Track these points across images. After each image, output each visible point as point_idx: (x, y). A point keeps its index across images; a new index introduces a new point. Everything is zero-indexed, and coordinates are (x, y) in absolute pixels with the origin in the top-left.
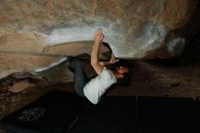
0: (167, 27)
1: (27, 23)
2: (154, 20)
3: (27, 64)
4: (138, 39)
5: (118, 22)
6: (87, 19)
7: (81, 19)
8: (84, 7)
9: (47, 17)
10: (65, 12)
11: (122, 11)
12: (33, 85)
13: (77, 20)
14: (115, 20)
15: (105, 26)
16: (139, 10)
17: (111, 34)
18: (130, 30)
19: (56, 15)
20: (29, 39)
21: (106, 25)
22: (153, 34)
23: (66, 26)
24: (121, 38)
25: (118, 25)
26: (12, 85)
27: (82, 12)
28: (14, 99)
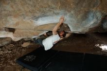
2: (94, 10)
3: (28, 34)
4: (84, 22)
5: (72, 12)
6: (55, 12)
7: (52, 12)
8: (54, 6)
9: (36, 12)
10: (44, 9)
11: (74, 6)
12: (32, 44)
14: (70, 12)
16: (84, 5)
18: (79, 17)
19: (40, 11)
21: (65, 14)
23: (45, 16)
25: (72, 14)
26: (23, 43)
27: (53, 9)
28: (23, 50)
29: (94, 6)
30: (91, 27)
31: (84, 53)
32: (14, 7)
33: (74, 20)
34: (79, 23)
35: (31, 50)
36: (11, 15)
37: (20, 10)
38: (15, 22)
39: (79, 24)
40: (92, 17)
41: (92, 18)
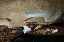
0: (62, 12)
1: (22, 12)
2: (58, 10)
4: (53, 16)
5: (47, 11)
7: (36, 11)
8: (37, 8)
9: (27, 10)
10: (32, 9)
11: (48, 8)
15: (43, 12)
16: (53, 8)
18: (51, 13)
19: (29, 10)
20: (22, 16)
24: (48, 16)
28: (12, 35)
29: (58, 9)
30: (57, 19)
32: (15, 6)
35: (18, 35)
36: (12, 11)
37: (18, 8)
39: (50, 17)
41: (57, 14)
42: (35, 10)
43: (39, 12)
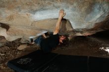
4: (89, 15)
5: (75, 4)
6: (56, 5)
7: (52, 5)
10: (43, 2)
13: (50, 6)
14: (72, 4)
15: (66, 8)
17: (70, 13)
18: (83, 10)
19: (38, 4)
22: (100, 10)
24: (77, 15)
27: (53, 1)
28: (18, 53)
30: (97, 22)
31: (88, 57)
33: (77, 13)
34: (83, 17)
35: (27, 53)
36: (4, 7)
37: (15, 1)
38: (8, 15)
40: (98, 9)
41: (98, 11)
42: (50, 4)
43: (58, 7)
